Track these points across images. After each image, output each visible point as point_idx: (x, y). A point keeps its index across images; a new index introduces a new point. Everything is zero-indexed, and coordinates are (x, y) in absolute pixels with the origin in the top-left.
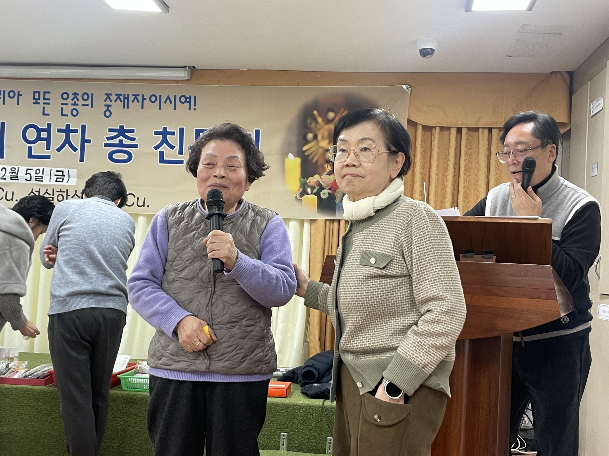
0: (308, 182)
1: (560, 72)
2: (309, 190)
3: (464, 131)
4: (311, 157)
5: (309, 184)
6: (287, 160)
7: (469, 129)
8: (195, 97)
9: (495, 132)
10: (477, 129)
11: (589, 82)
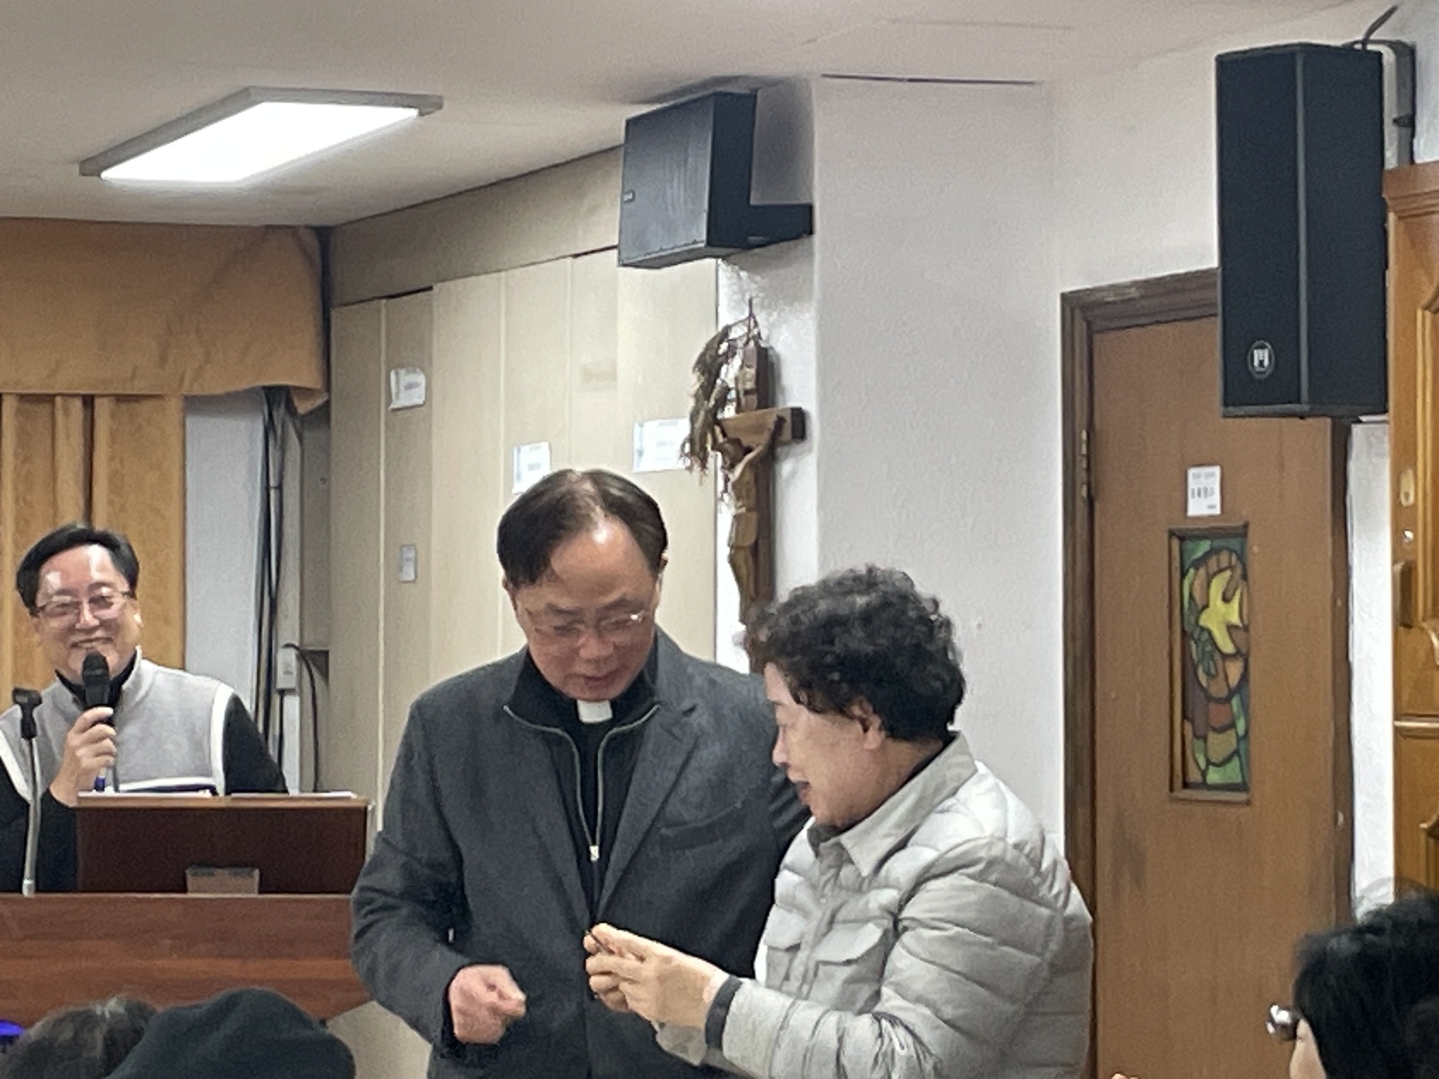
1: (291, 230)
3: (8, 407)
7: (22, 397)
9: (103, 407)
10: (50, 399)
11: (384, 301)
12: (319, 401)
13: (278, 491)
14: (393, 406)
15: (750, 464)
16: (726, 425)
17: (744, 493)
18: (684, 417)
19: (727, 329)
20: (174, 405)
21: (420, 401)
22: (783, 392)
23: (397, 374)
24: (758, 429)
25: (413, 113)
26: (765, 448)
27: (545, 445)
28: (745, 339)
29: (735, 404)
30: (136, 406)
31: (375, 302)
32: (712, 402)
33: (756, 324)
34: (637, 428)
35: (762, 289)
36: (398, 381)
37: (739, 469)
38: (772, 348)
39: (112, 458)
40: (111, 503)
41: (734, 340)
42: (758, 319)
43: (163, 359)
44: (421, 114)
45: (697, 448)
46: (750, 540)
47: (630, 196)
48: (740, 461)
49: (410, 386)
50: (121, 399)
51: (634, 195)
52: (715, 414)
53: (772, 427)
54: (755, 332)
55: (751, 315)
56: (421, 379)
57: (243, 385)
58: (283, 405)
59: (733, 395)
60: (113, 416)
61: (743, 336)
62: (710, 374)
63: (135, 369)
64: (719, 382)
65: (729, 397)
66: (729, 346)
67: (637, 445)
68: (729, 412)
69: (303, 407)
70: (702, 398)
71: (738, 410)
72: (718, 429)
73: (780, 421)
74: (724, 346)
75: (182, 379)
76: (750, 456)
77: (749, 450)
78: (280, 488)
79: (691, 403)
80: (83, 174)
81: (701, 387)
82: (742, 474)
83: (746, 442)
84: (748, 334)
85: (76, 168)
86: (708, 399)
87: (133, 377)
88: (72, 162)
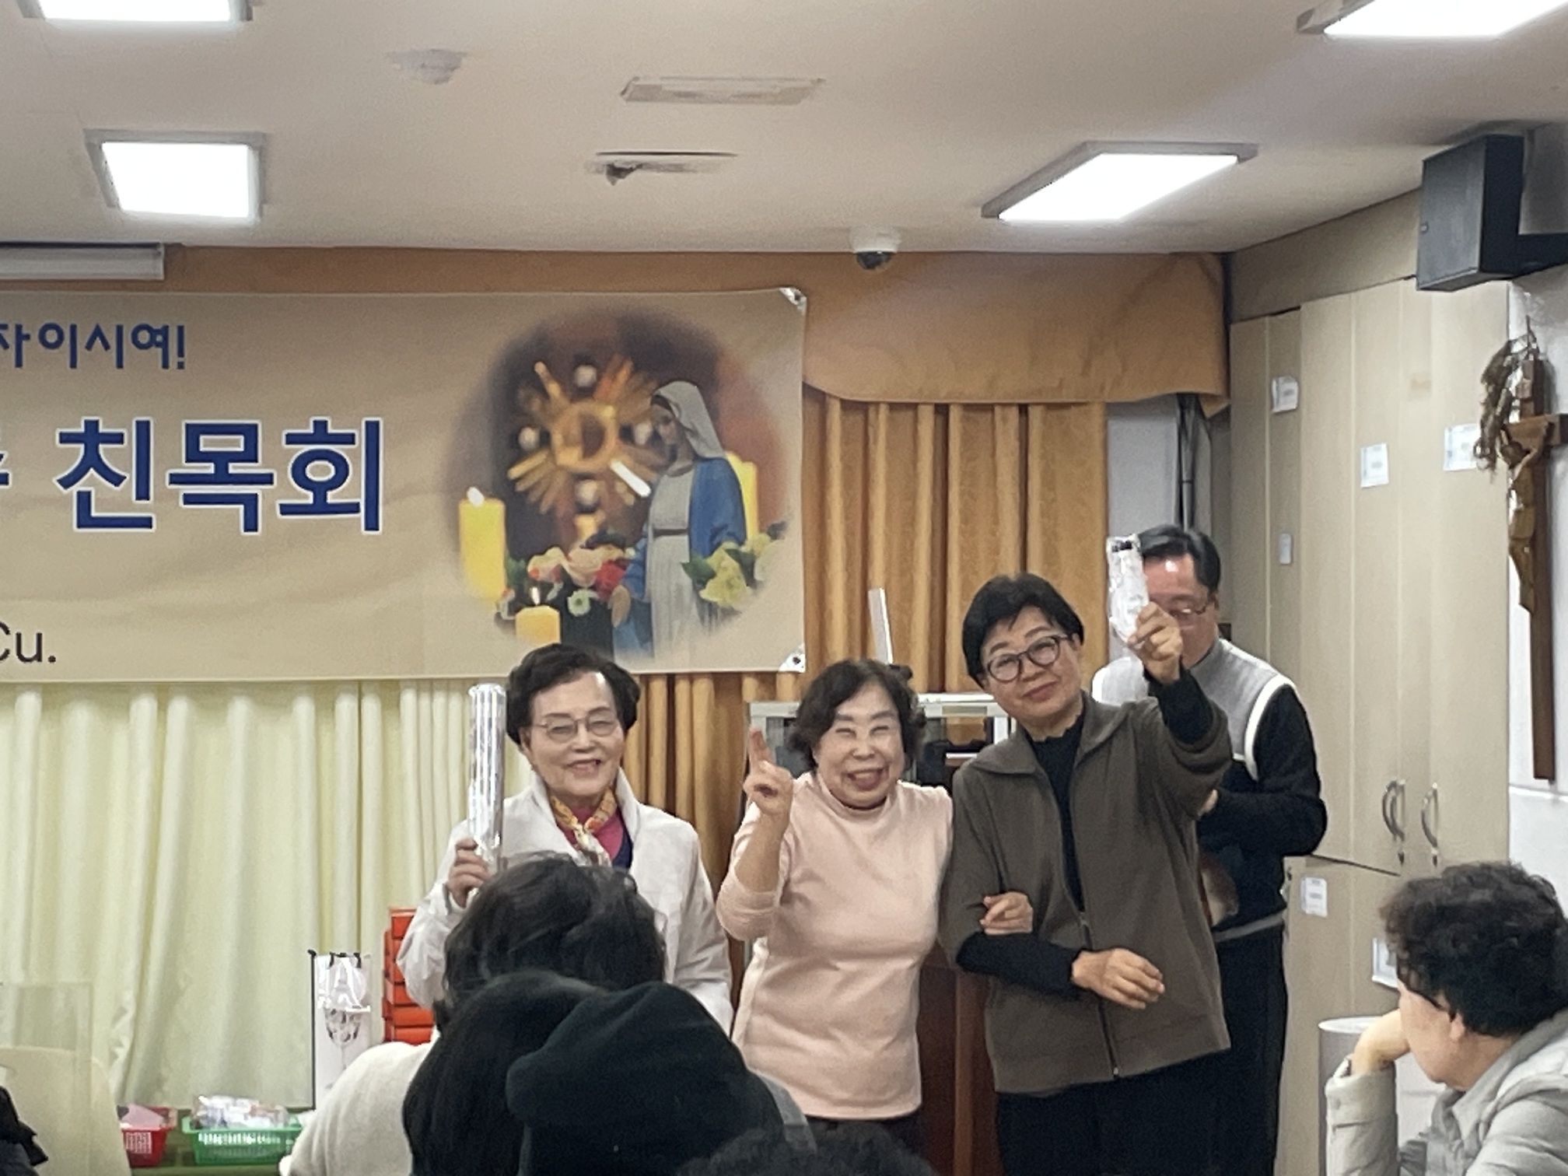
0: (530, 568)
1: (1195, 256)
2: (535, 594)
3: (955, 415)
4: (533, 498)
5: (534, 575)
6: (464, 507)
7: (967, 407)
8: (181, 329)
9: (1036, 415)
10: (989, 408)
11: (1267, 319)
12: (1223, 406)
13: (1190, 485)
14: (1276, 410)
15: (1529, 465)
16: (1512, 430)
17: (1523, 491)
18: (1475, 422)
19: (1509, 345)
20: (1097, 411)
21: (1294, 406)
22: (1557, 400)
23: (1277, 382)
24: (1533, 433)
25: (1233, 159)
26: (1539, 451)
27: (1384, 446)
28: (1526, 352)
29: (1518, 411)
30: (1065, 413)
31: (1261, 320)
32: (1499, 410)
33: (1535, 340)
34: (1447, 434)
35: (1542, 308)
36: (1277, 389)
37: (1518, 470)
38: (1547, 361)
39: (1043, 457)
40: (1043, 497)
41: (1517, 354)
42: (1537, 335)
43: (1085, 373)
44: (1240, 160)
45: (1488, 451)
46: (1528, 533)
47: (1424, 228)
48: (1519, 462)
49: (1288, 393)
50: (1050, 406)
51: (1428, 228)
52: (1502, 422)
53: (1544, 432)
54: (1534, 346)
55: (1530, 331)
56: (1293, 386)
57: (1154, 393)
58: (1193, 407)
59: (1516, 403)
60: (1044, 421)
61: (1524, 350)
62: (1497, 384)
63: (1061, 381)
64: (1504, 391)
65: (1513, 404)
66: (1513, 359)
67: (1447, 447)
68: (1514, 418)
69: (1209, 411)
70: (1490, 405)
71: (1521, 415)
72: (1503, 433)
73: (1551, 425)
74: (1509, 358)
75: (1102, 389)
76: (1528, 457)
77: (1528, 452)
78: (1192, 482)
79: (1480, 411)
80: (985, 216)
81: (1490, 395)
82: (1520, 474)
83: (1525, 443)
84: (1527, 348)
85: (980, 210)
86: (1495, 405)
87: (1060, 386)
88: (976, 205)
